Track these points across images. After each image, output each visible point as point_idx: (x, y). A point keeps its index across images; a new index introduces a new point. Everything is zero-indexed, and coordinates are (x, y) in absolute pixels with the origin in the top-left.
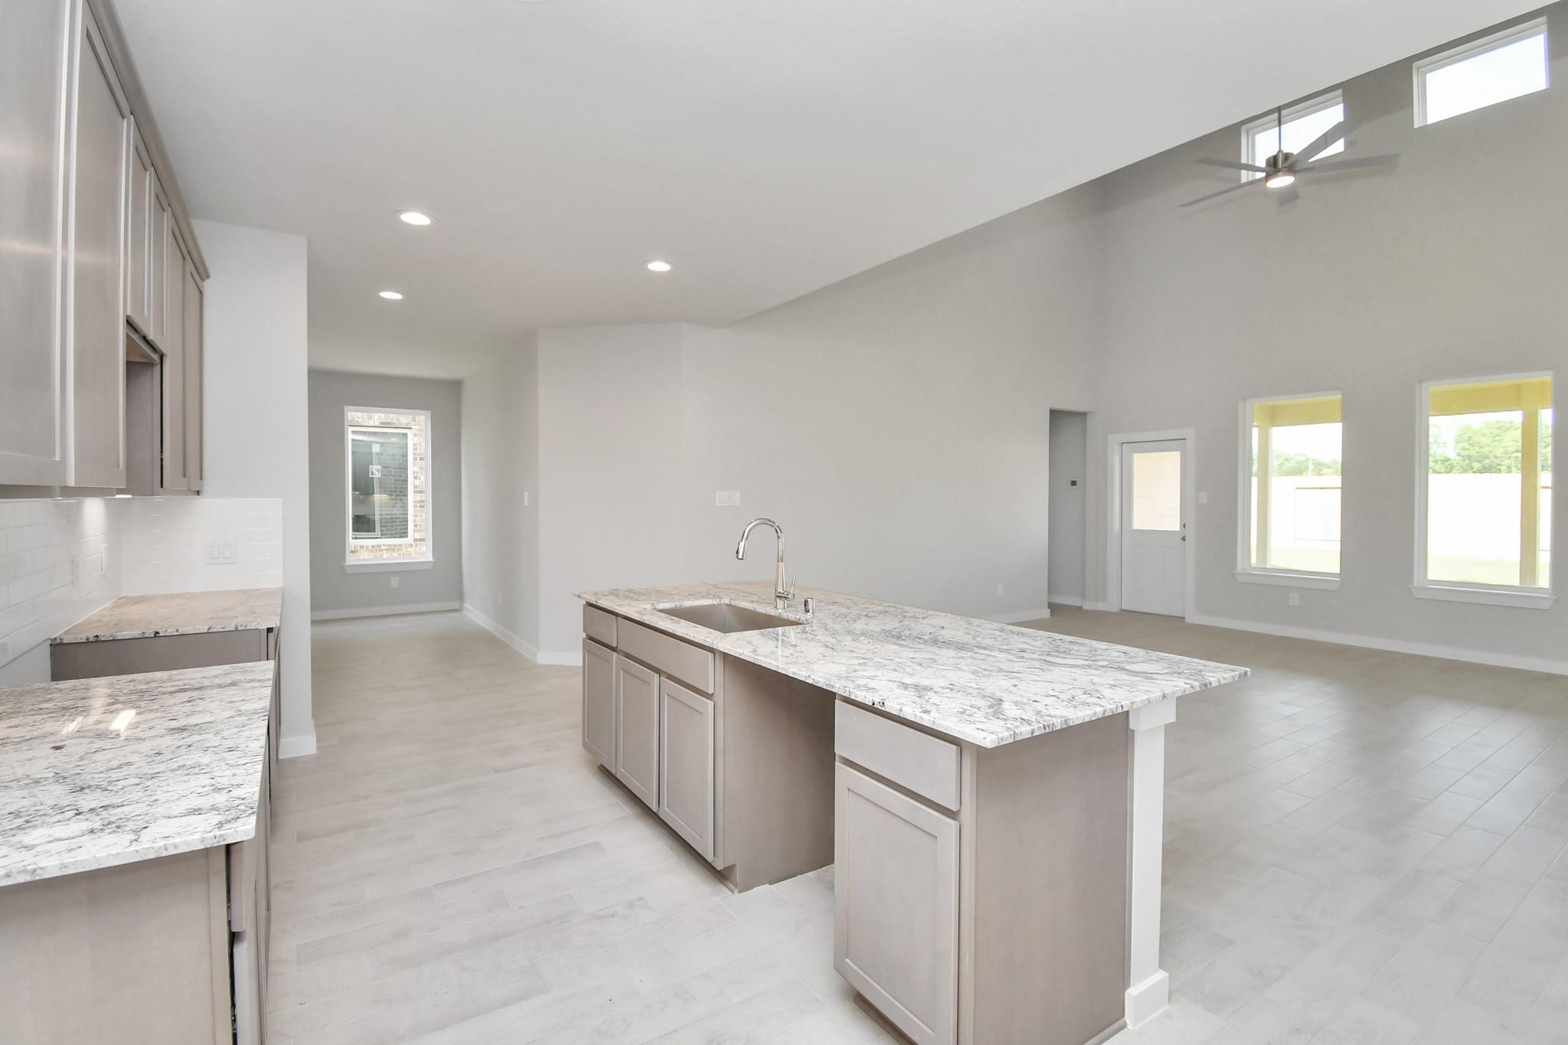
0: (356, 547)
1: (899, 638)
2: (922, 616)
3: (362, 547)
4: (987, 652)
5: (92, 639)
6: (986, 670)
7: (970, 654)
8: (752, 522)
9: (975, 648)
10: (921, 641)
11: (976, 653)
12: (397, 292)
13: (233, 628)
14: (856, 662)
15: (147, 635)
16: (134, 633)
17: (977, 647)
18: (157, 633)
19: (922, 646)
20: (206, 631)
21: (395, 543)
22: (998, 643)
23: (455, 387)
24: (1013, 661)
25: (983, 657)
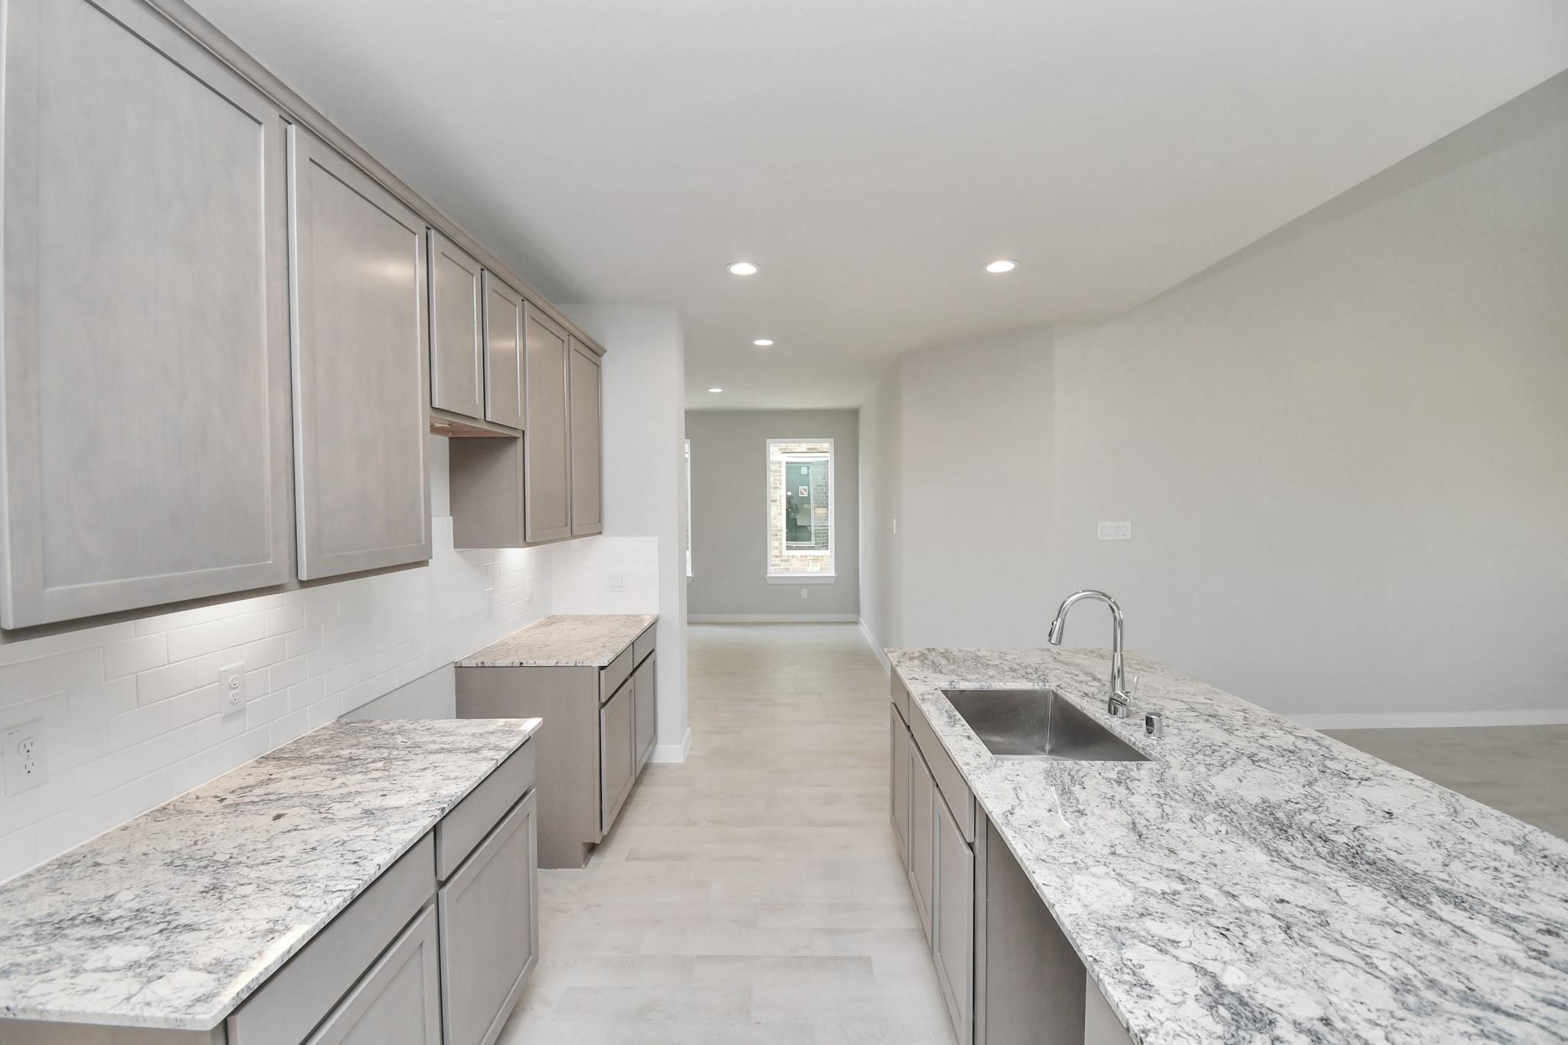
0: (789, 557)
1: (1283, 830)
2: (1361, 773)
3: (793, 557)
4: (1459, 917)
5: (480, 665)
6: (1432, 983)
7: (1418, 915)
8: (1078, 593)
9: (1435, 899)
10: (1324, 851)
11: (1432, 915)
12: (768, 339)
13: (573, 665)
14: (1160, 884)
15: (515, 665)
16: (506, 662)
17: (1443, 894)
18: (522, 663)
19: (1319, 866)
20: (554, 665)
21: (818, 554)
22: (1497, 890)
23: (854, 413)
24: (1514, 964)
25: (1442, 932)
